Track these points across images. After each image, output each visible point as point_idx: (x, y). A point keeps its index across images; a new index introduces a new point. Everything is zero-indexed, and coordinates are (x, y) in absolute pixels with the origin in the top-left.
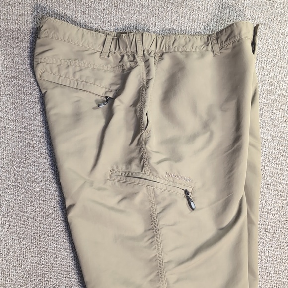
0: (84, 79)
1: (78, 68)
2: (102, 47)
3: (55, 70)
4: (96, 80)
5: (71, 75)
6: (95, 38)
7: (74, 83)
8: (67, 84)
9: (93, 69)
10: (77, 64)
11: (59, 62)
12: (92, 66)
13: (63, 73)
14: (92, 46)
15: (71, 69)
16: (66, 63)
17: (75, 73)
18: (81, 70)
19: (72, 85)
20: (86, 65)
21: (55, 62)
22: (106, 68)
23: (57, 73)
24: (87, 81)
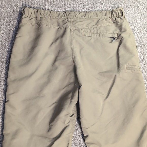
0: (102, 32)
1: (98, 28)
2: (106, 16)
3: (89, 31)
4: (107, 31)
5: (96, 32)
6: (102, 13)
7: (98, 35)
8: (95, 36)
9: (104, 27)
10: (97, 26)
11: (89, 28)
12: (104, 25)
13: (92, 31)
14: (101, 17)
15: (95, 29)
16: (92, 27)
17: (97, 31)
18: (99, 28)
19: (97, 36)
20: (101, 26)
21: (88, 28)
22: (109, 25)
23: (90, 32)
24: (103, 33)
